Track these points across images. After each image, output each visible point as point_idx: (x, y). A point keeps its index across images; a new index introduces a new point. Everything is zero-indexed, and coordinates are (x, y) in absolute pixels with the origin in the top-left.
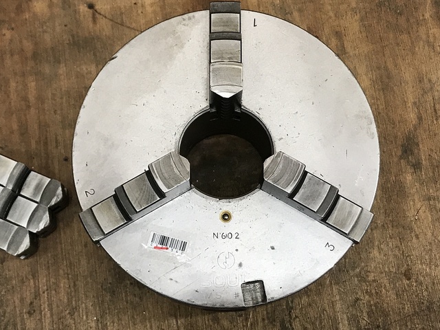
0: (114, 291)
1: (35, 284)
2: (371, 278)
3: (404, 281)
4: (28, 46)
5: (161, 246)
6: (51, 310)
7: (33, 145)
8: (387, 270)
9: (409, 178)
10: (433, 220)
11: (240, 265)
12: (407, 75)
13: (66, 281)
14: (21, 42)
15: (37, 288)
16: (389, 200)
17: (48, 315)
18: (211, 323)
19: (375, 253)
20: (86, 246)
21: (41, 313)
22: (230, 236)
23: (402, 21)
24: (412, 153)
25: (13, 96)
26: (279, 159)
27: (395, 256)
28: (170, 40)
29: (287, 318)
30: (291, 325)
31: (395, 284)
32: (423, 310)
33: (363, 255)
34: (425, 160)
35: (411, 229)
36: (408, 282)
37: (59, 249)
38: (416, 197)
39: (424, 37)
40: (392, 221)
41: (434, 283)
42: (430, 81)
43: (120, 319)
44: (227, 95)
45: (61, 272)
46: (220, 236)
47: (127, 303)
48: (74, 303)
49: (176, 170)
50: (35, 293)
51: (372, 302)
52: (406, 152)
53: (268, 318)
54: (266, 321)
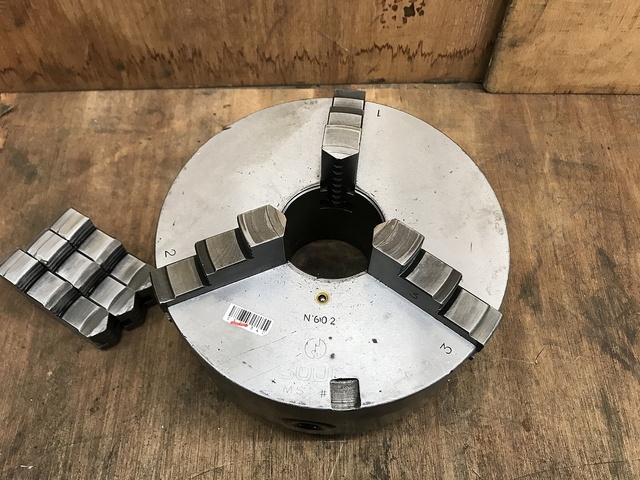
0: (190, 399)
1: (106, 378)
2: (484, 422)
3: (522, 432)
4: (160, 154)
5: (239, 322)
6: (116, 410)
7: (142, 239)
8: (502, 416)
9: (528, 319)
10: (555, 368)
11: (332, 356)
12: (527, 219)
13: (141, 380)
14: (154, 150)
15: (107, 384)
16: (506, 339)
17: (112, 415)
18: (293, 452)
19: (490, 395)
20: (170, 345)
21: (104, 412)
22: (324, 320)
23: (521, 172)
24: (532, 294)
25: (134, 193)
26: (393, 227)
27: (512, 401)
28: (288, 119)
29: (382, 458)
30: (386, 467)
31: (511, 434)
32: (545, 471)
33: (476, 396)
34: (546, 302)
35: (531, 374)
36: (527, 434)
37: (142, 344)
38: (536, 339)
39: (543, 188)
40: (509, 362)
41: (558, 440)
42: (550, 228)
43: (189, 432)
44: (339, 156)
45: (138, 370)
46: (312, 319)
47: (202, 414)
48: (143, 405)
49: (269, 224)
50: (104, 388)
51: (484, 452)
52: (525, 292)
53: (360, 455)
54: (358, 459)
